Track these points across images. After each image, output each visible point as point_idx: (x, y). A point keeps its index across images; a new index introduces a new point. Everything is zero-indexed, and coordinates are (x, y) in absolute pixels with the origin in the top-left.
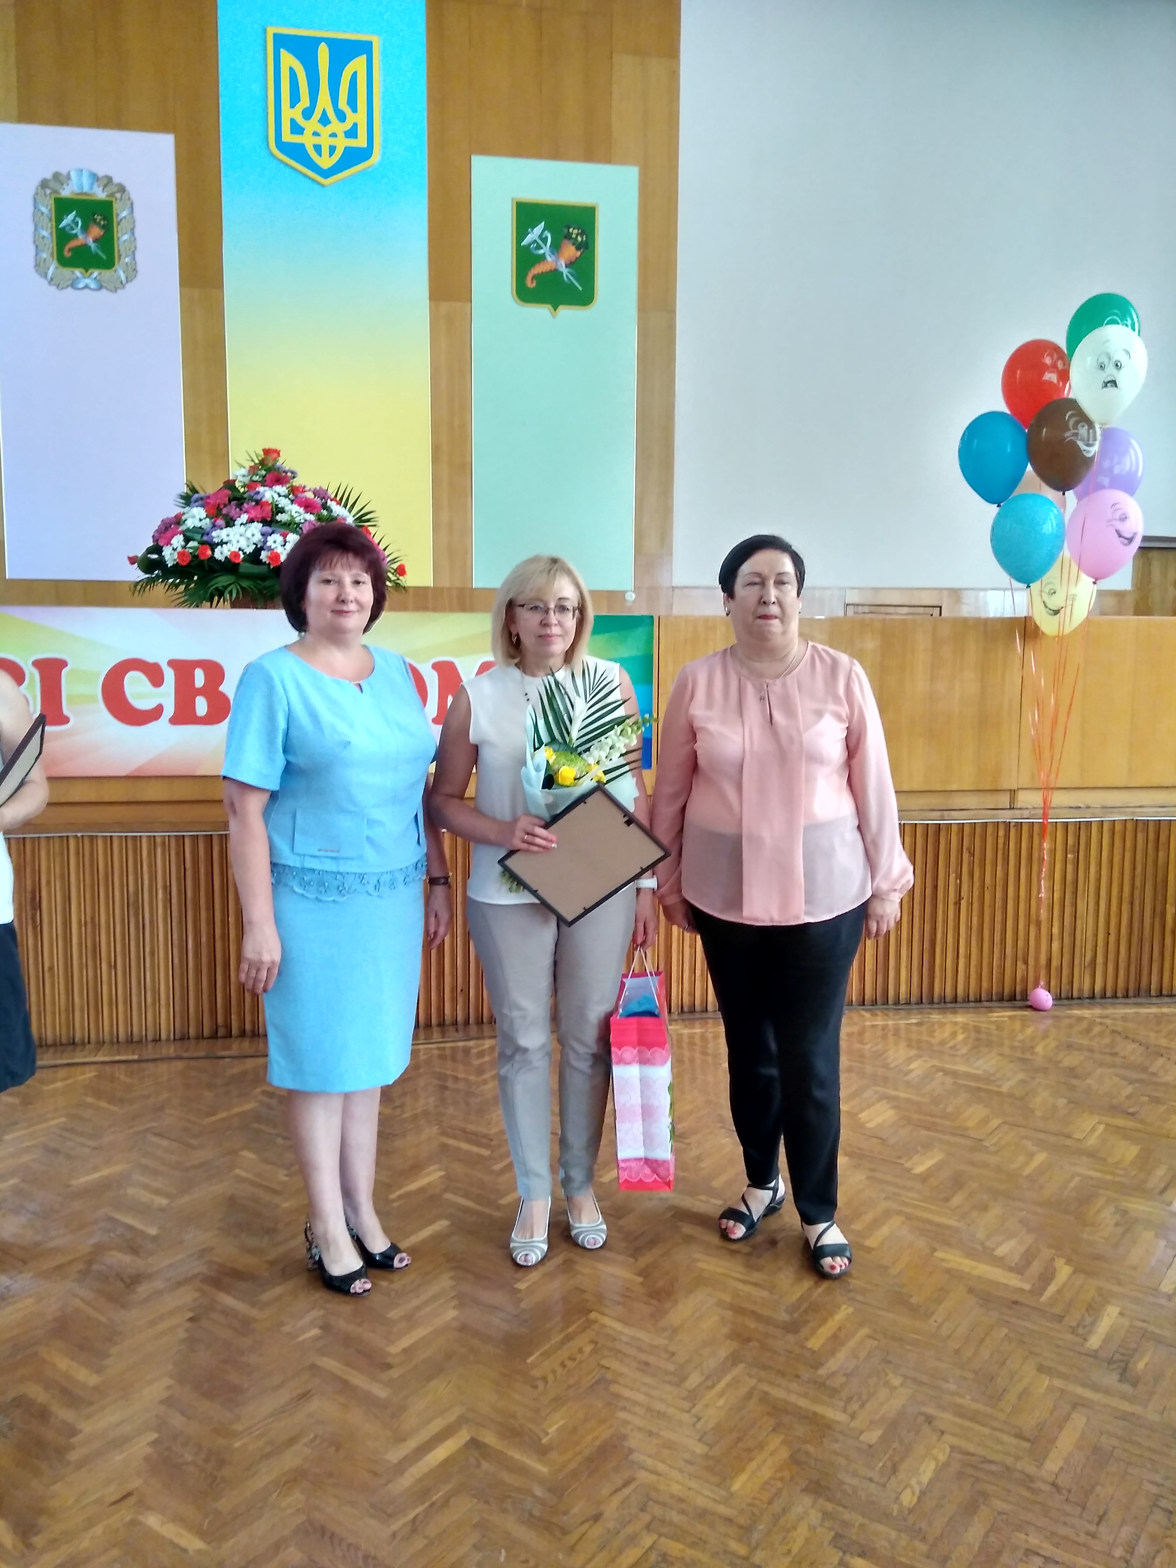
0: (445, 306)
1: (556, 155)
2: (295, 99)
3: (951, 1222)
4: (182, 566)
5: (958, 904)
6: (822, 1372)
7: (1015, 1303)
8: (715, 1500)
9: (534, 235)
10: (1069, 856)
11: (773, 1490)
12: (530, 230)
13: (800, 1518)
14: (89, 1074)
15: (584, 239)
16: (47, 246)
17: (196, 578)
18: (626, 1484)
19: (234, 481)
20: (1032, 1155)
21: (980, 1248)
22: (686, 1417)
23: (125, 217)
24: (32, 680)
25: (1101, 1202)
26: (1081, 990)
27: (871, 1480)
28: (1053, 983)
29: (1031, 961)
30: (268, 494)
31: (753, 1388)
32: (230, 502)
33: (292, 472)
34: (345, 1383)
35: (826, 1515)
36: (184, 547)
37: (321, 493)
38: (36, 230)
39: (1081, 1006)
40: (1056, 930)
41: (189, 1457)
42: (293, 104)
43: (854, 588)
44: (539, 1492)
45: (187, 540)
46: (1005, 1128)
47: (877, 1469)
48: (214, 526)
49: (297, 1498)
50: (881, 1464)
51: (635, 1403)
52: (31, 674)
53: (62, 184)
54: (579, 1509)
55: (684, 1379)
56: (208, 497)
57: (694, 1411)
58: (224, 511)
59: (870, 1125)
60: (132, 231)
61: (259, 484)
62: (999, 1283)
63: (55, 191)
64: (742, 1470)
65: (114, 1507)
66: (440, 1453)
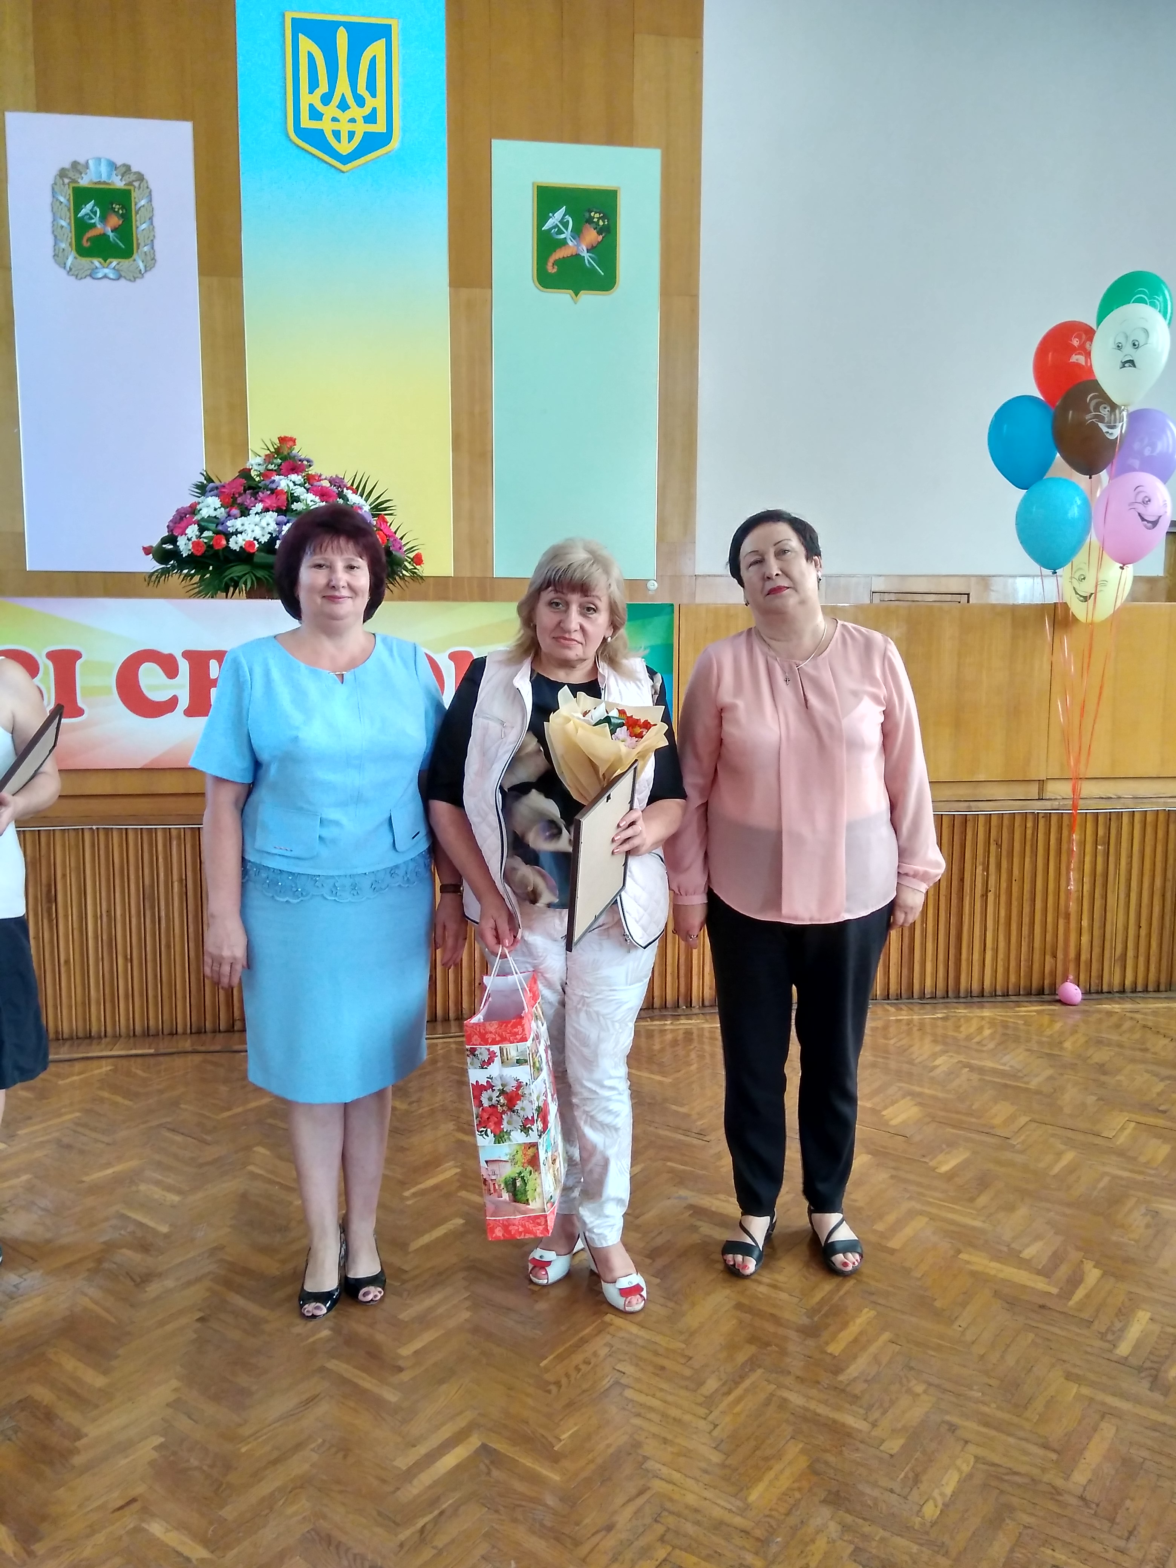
0: (465, 293)
1: (576, 139)
2: (313, 85)
3: (977, 1223)
4: (196, 556)
5: (985, 896)
6: (841, 1378)
7: (1042, 1307)
8: (730, 1511)
9: (555, 219)
10: (1099, 847)
11: (792, 1501)
12: (551, 215)
13: (819, 1531)
14: (106, 1067)
15: (606, 223)
16: (66, 236)
17: (211, 568)
18: (640, 1493)
19: (250, 470)
20: (1059, 1155)
21: (1005, 1249)
22: (702, 1424)
23: (144, 206)
24: (46, 673)
25: (1131, 1203)
26: (1110, 985)
27: (892, 1491)
28: (1082, 977)
29: (1060, 955)
30: (283, 483)
31: (772, 1395)
32: (245, 491)
33: (308, 461)
34: (356, 1386)
35: (846, 1528)
36: (199, 537)
37: (336, 482)
38: (54, 220)
39: (1112, 1000)
40: (1085, 923)
41: (194, 1462)
42: (312, 89)
43: (881, 576)
44: (550, 1500)
45: (202, 529)
46: (1034, 1125)
47: (899, 1480)
48: (229, 516)
49: (303, 1505)
50: (902, 1475)
51: (651, 1409)
52: (46, 666)
53: (81, 174)
54: (592, 1519)
55: (701, 1384)
56: (224, 487)
57: (710, 1418)
58: (239, 500)
59: (893, 1122)
60: (151, 219)
61: (275, 473)
62: (1027, 1287)
63: (74, 181)
64: (760, 1479)
65: (117, 1514)
66: (450, 1461)
